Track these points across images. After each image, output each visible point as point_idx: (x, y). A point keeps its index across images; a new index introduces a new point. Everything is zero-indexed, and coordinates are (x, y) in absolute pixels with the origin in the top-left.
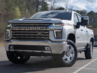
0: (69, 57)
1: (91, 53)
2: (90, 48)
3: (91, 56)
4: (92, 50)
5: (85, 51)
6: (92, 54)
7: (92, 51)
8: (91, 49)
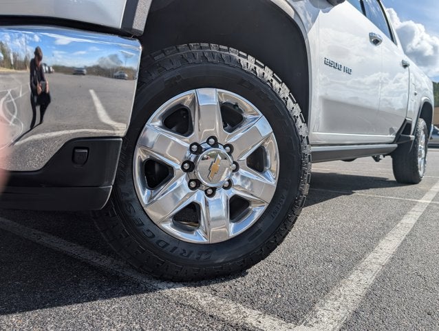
0: (223, 196)
1: (420, 160)
2: (416, 142)
3: (421, 173)
4: (423, 152)
5: (392, 153)
6: (425, 167)
7: (423, 156)
8: (421, 146)
